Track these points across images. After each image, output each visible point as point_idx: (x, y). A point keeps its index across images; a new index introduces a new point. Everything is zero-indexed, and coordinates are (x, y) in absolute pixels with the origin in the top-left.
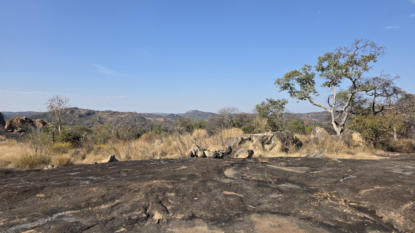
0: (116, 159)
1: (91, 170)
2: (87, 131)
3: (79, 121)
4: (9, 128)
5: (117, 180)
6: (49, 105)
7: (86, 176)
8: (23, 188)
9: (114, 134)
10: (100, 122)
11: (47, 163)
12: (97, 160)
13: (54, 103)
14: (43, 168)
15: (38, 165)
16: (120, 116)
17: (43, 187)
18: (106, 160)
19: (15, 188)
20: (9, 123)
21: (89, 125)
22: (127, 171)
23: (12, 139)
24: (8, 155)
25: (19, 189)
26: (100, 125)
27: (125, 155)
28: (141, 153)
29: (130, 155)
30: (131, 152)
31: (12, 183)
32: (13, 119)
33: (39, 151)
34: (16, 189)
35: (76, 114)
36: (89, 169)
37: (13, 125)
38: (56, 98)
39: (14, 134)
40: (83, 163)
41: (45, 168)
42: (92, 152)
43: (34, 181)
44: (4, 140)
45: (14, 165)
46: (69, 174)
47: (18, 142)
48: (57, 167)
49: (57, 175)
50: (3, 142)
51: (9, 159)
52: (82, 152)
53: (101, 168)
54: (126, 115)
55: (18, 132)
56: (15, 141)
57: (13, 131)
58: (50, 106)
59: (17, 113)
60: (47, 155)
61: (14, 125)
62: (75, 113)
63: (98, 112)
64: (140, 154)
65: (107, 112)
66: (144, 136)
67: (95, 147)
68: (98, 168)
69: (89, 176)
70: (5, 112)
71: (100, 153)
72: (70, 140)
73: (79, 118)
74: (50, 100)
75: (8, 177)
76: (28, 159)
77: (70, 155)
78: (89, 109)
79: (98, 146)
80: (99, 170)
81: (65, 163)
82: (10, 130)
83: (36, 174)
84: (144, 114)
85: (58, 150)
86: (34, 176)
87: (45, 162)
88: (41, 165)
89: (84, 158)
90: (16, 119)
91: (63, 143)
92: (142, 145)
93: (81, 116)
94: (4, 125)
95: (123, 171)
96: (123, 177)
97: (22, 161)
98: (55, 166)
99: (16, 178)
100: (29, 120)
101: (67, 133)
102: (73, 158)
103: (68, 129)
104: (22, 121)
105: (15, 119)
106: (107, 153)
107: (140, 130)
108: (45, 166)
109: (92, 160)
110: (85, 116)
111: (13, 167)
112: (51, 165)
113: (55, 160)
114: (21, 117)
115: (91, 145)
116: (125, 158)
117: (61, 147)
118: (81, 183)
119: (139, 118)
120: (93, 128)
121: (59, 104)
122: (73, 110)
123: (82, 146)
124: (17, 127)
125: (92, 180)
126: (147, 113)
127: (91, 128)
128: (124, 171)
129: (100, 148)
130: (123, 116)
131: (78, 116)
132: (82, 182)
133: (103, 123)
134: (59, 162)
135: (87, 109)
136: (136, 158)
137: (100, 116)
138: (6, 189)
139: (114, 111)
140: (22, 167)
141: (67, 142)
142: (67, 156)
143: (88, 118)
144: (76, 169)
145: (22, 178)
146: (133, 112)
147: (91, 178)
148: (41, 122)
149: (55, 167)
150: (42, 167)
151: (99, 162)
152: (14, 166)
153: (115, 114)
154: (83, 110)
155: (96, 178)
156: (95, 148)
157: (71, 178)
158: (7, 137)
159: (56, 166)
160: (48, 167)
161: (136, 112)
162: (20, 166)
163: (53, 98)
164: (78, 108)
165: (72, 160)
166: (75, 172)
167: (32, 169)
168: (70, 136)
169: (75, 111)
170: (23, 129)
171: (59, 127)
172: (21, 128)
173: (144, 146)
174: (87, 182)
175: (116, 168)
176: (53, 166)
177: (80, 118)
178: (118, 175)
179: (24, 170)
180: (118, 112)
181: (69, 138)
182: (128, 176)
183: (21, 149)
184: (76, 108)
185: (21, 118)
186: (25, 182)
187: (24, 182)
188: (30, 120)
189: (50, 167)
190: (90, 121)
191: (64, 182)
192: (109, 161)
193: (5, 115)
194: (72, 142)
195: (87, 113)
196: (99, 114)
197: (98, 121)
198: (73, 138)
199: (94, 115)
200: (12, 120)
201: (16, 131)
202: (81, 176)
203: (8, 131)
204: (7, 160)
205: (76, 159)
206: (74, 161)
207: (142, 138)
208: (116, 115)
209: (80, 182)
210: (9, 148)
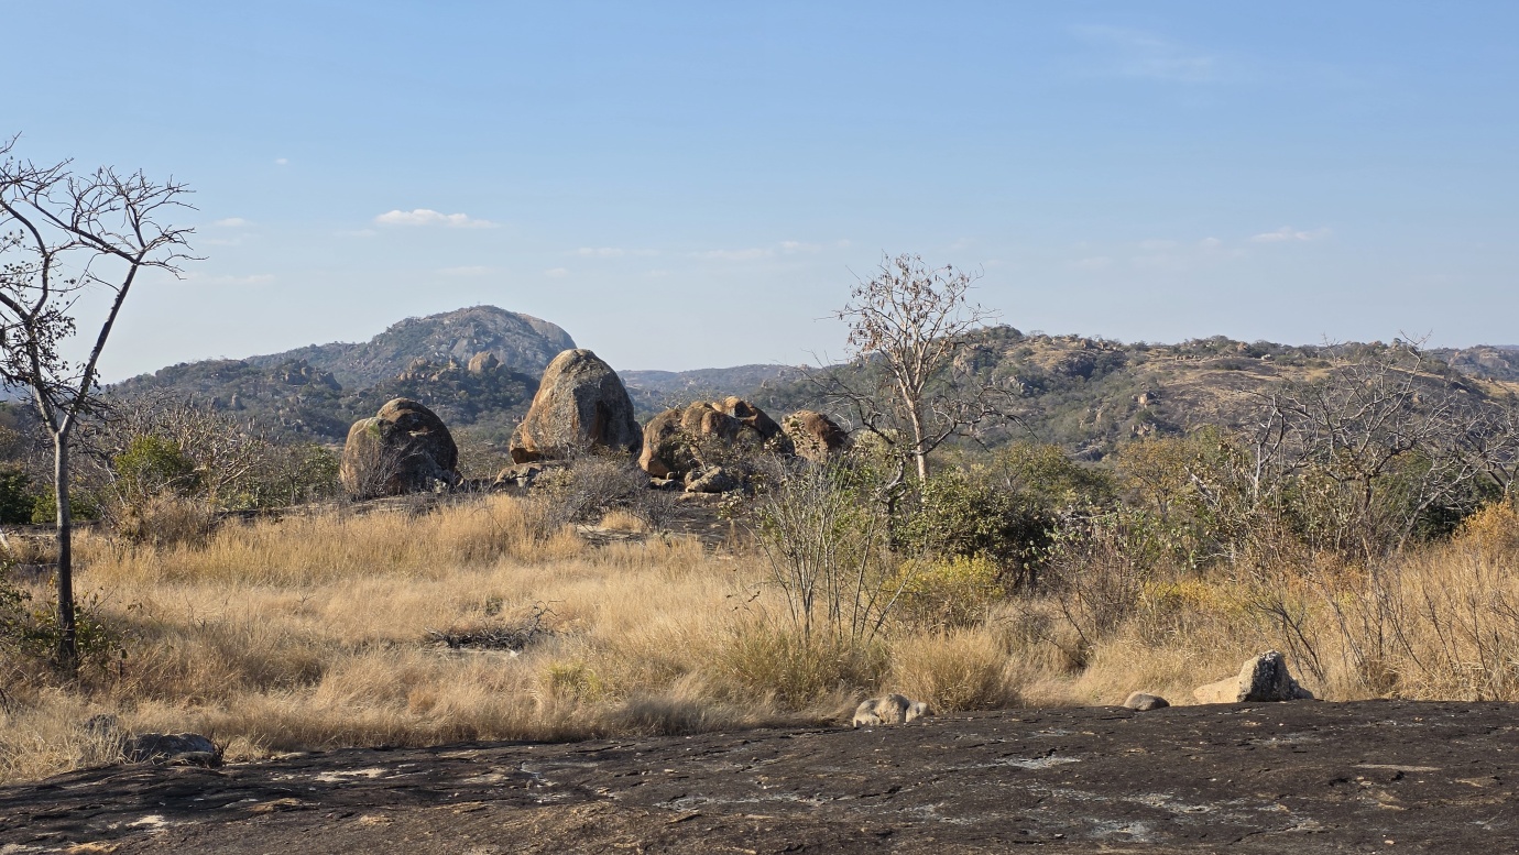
0: (1292, 684)
1: (1150, 744)
2: (1082, 481)
3: (1024, 415)
4: (661, 466)
5: (1341, 835)
6: (859, 318)
7: (1124, 787)
8: (780, 828)
9: (1267, 504)
10: (1155, 420)
11: (868, 684)
12: (1166, 682)
13: (889, 308)
14: (851, 714)
15: (823, 691)
16: (1290, 374)
17: (885, 835)
18: (1229, 688)
19: (741, 826)
20: (656, 435)
21: (1085, 445)
22: (1400, 776)
23: (678, 528)
24: (664, 621)
25: (762, 831)
26: (1165, 443)
27: (1353, 659)
28: (1474, 651)
29: (1392, 661)
30: (1400, 636)
31: (711, 794)
32: (677, 414)
33: (820, 606)
34: (746, 834)
35: (1008, 374)
36: (1135, 741)
37: (677, 447)
38: (897, 272)
39: (687, 500)
40: (1073, 695)
41: (862, 717)
42: (1130, 627)
43: (819, 788)
44: (637, 537)
45: (700, 685)
46: (1013, 762)
47: (709, 548)
48: (928, 712)
49: (943, 767)
50: (637, 549)
51: (675, 648)
52: (1066, 623)
53: (1206, 736)
54: (1338, 364)
55: (706, 489)
56: (692, 544)
57: (677, 484)
58: (863, 326)
59: (692, 374)
60: (866, 636)
61: (682, 449)
62: (1003, 365)
63: (1142, 354)
64: (1469, 657)
65: (1202, 347)
66: (1487, 519)
67: (1149, 593)
68: (1193, 741)
69: (1141, 788)
70: (634, 374)
71: (1177, 632)
72: (985, 541)
73: (1023, 396)
74: (864, 289)
75: (687, 755)
76: (770, 654)
77: (994, 638)
78: (1084, 335)
79: (1162, 588)
80: (1198, 753)
81: (970, 691)
82: (663, 477)
83: (827, 750)
84: (1470, 358)
85: (924, 605)
86: (818, 763)
87: (863, 677)
88: (840, 694)
89: (1077, 663)
90: (693, 412)
91: (950, 561)
92: (1481, 586)
93: (1036, 385)
94: (636, 448)
95: (1368, 774)
96: (1377, 816)
97: (738, 664)
98: (914, 706)
99: (727, 766)
100: (753, 418)
101: (969, 493)
102: (1014, 660)
103: (971, 470)
104: (722, 424)
105: (686, 415)
106: (1224, 640)
107: (1449, 478)
108: (860, 702)
109: (1133, 679)
110: (1061, 386)
111: (694, 694)
112: (891, 700)
113: (910, 664)
114: (718, 401)
115: (1116, 578)
116: (1357, 677)
117: (941, 585)
118: (1099, 834)
119: (1432, 383)
120: (1118, 465)
121: (914, 314)
122: (989, 347)
123: (1059, 586)
124: (697, 458)
125: (1164, 819)
126: (1492, 349)
127: (1098, 464)
128: (1377, 777)
129: (1174, 603)
130: (1313, 375)
131: (1020, 387)
132: (1104, 828)
133: (1174, 429)
134: (936, 679)
135: (1074, 338)
136: (1438, 680)
137: (1154, 380)
138: (694, 825)
139: (1251, 341)
140: (740, 699)
141: (969, 552)
142: (977, 645)
143: (1078, 394)
144: (1052, 733)
145: (755, 768)
146: (1389, 342)
147: (1154, 800)
148: (819, 428)
149: (914, 714)
150: (845, 706)
151: (1175, 699)
152: (703, 693)
153: (1255, 363)
154: (1048, 340)
155: (1187, 810)
156: (1143, 597)
157: (1033, 789)
158: (655, 519)
159: (922, 706)
160: (877, 710)
161: (1410, 339)
162: (732, 693)
163: (877, 275)
164: (1018, 333)
165: (1009, 672)
166: (1049, 754)
167: (794, 716)
168: (985, 513)
169: (1003, 349)
170: (729, 471)
171: (920, 459)
172: (719, 464)
173: (1499, 596)
174: (1137, 829)
175: (1309, 744)
176: (904, 705)
177: (1032, 395)
178: (1334, 797)
179: (750, 719)
180: (1275, 346)
181: (983, 527)
182: (1412, 812)
183: (728, 589)
184: (1008, 329)
185: (717, 408)
186: (779, 792)
187: (770, 791)
188: (762, 416)
189: (885, 708)
190: (1091, 419)
191: (995, 815)
192: (1249, 698)
193: (636, 392)
194: (1003, 554)
195: (1071, 365)
196: (1148, 367)
197: (1148, 418)
198: (1002, 531)
199: (1116, 373)
200: (673, 418)
201: (695, 484)
202: (1093, 781)
203: (653, 486)
204: (665, 653)
205: (1029, 668)
206: (1019, 682)
207: (1476, 538)
208: (1267, 370)
209: (1093, 827)
210: (669, 586)
